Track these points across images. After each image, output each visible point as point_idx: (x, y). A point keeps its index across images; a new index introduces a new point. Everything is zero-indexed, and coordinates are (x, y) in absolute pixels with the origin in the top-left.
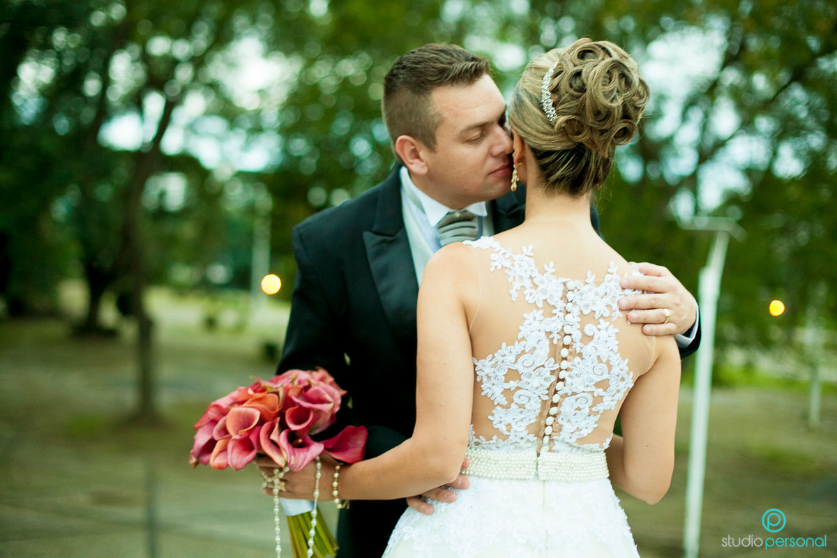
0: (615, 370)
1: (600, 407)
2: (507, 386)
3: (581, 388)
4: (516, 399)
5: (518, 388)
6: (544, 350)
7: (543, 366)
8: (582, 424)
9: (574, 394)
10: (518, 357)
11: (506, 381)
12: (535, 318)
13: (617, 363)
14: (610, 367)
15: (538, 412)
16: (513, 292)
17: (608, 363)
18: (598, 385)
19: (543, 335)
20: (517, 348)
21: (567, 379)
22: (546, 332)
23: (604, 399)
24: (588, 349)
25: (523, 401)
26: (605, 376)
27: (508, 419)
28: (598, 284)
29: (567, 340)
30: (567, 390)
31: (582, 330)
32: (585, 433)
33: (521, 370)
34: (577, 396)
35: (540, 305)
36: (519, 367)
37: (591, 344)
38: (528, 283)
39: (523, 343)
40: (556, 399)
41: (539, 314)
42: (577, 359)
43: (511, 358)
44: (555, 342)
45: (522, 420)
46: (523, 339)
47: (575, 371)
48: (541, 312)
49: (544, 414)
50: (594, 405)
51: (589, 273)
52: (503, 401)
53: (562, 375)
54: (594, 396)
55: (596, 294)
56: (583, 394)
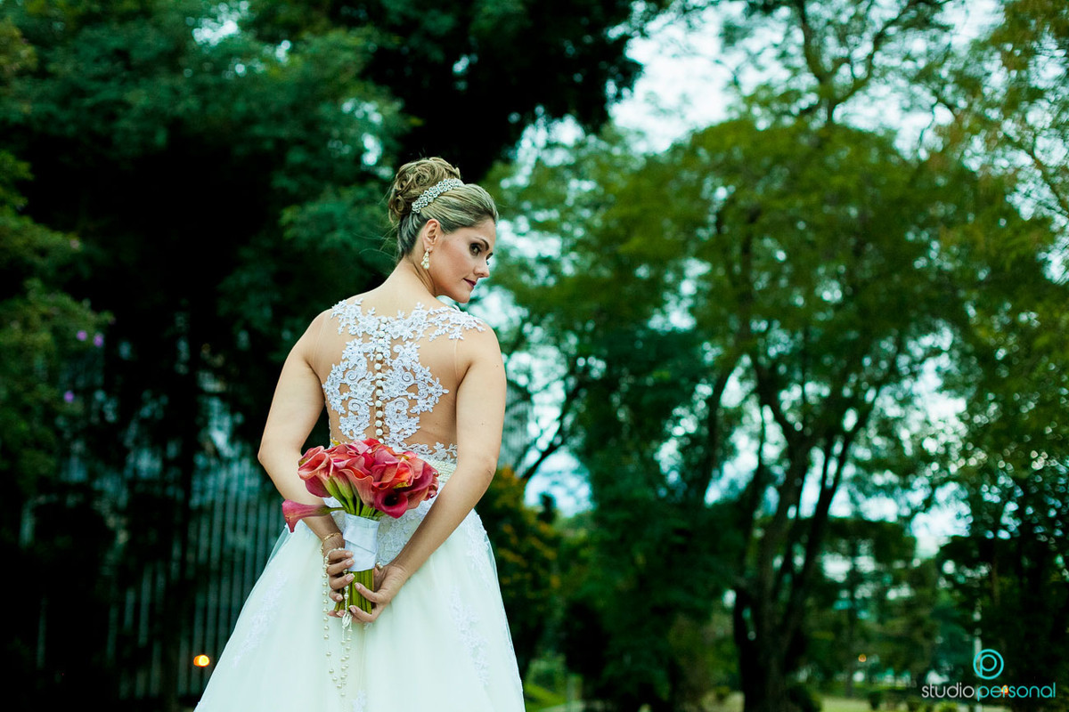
0: (419, 376)
1: (416, 409)
2: (342, 397)
3: (397, 393)
4: (350, 408)
5: (350, 398)
6: (363, 366)
7: (364, 378)
8: (406, 425)
9: (392, 399)
10: (344, 373)
11: (341, 394)
12: (355, 344)
13: (419, 370)
14: (414, 374)
15: (369, 416)
16: (340, 329)
17: (411, 371)
18: (409, 389)
19: (362, 355)
20: (343, 366)
21: (384, 387)
22: (364, 353)
23: (418, 402)
24: (396, 362)
25: (356, 408)
26: (413, 382)
27: (349, 426)
28: (405, 318)
29: (379, 357)
30: (386, 396)
31: (391, 350)
32: (409, 433)
33: (349, 383)
34: (395, 400)
35: (360, 335)
36: (346, 380)
37: (398, 358)
38: (352, 322)
39: (346, 362)
40: (379, 403)
41: (358, 342)
42: (390, 371)
43: (340, 375)
44: (372, 359)
45: (359, 426)
46: (346, 359)
47: (389, 380)
48: (361, 339)
49: (374, 419)
50: (411, 407)
51: (399, 312)
52: (342, 410)
53: (379, 383)
54: (408, 400)
55: (405, 325)
56: (401, 399)
